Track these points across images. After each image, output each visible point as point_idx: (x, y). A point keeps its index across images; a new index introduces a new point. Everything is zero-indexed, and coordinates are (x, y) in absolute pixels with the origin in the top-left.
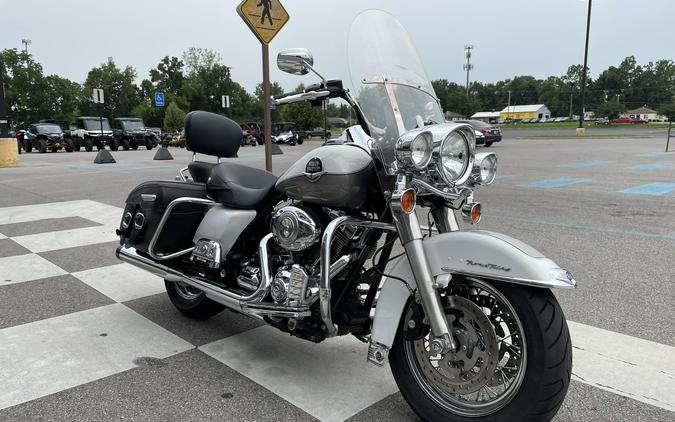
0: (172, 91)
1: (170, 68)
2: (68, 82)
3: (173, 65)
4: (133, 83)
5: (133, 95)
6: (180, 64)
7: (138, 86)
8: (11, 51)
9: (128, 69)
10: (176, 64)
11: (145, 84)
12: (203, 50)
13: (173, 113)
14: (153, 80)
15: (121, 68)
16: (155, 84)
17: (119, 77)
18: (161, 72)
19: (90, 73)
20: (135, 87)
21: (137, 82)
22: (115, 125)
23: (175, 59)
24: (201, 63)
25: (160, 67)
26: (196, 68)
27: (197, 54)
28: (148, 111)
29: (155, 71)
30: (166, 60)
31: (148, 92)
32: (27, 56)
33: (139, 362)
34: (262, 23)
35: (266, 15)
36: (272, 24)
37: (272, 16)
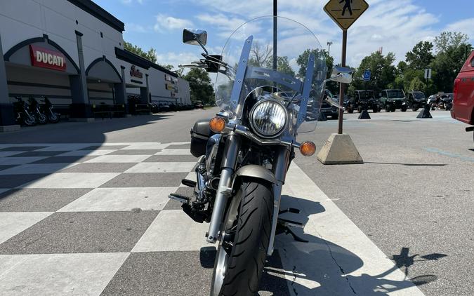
0: (420, 69)
1: (423, 50)
3: (425, 48)
4: (392, 65)
5: (392, 72)
6: (431, 46)
7: (396, 67)
8: (315, 50)
9: (390, 54)
10: (428, 46)
11: (402, 65)
12: (453, 33)
13: (416, 85)
14: (407, 61)
15: (385, 55)
16: (408, 63)
17: (382, 61)
18: (414, 54)
19: (363, 61)
20: (393, 68)
21: (395, 64)
23: (427, 43)
24: (449, 44)
25: (415, 50)
26: (444, 48)
27: (447, 37)
29: (410, 53)
30: (420, 45)
31: (402, 70)
32: (325, 53)
33: (133, 210)
34: (343, 14)
35: (347, 8)
36: (351, 14)
37: (352, 8)
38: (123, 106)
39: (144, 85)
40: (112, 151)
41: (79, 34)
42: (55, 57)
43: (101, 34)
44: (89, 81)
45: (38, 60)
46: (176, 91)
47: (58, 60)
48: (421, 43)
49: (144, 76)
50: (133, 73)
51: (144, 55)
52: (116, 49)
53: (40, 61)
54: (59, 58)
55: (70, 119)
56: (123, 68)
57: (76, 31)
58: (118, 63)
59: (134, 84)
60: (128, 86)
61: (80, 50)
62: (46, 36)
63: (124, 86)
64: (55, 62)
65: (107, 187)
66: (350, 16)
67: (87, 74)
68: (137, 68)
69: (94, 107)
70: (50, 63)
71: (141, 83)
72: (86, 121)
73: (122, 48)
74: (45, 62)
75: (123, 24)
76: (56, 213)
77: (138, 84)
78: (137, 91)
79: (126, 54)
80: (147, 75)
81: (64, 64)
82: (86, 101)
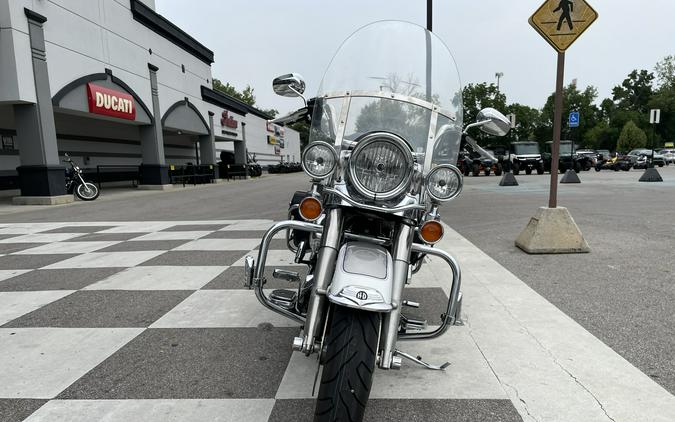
0: (635, 109)
1: (639, 82)
2: (527, 109)
3: (641, 80)
4: (592, 103)
5: (592, 115)
6: (651, 77)
7: (597, 106)
8: (482, 86)
9: (589, 88)
10: (646, 77)
11: (607, 103)
13: (629, 133)
14: (615, 99)
15: (581, 89)
16: (617, 102)
17: (578, 99)
18: (625, 89)
19: (550, 98)
20: (594, 107)
21: (597, 102)
22: (544, 148)
23: (644, 73)
25: (626, 83)
26: (669, 79)
28: (605, 132)
29: (619, 89)
30: (633, 75)
31: (608, 111)
32: (494, 88)
33: (261, 325)
34: (558, 29)
35: (565, 19)
36: (571, 28)
37: (572, 19)
38: (211, 167)
39: (239, 138)
40: (208, 233)
41: (153, 68)
42: (120, 100)
43: (183, 67)
44: (167, 132)
45: (98, 105)
46: (282, 146)
47: (125, 104)
48: (635, 73)
49: (239, 125)
50: (225, 121)
51: (238, 96)
52: (202, 88)
53: (101, 105)
54: (126, 101)
55: (140, 186)
56: (211, 114)
57: (149, 65)
58: (204, 107)
59: (226, 136)
60: (218, 139)
61: (154, 91)
62: (108, 72)
63: (213, 139)
64: (120, 107)
65: (214, 288)
66: (569, 31)
67: (163, 124)
68: (230, 114)
69: (173, 168)
70: (115, 108)
71: (236, 135)
72: (162, 189)
73: (210, 86)
74: (108, 107)
75: (212, 54)
76: (148, 330)
77: (231, 137)
78: (229, 147)
79: (216, 95)
80: (243, 124)
81: (133, 110)
82: (162, 161)
